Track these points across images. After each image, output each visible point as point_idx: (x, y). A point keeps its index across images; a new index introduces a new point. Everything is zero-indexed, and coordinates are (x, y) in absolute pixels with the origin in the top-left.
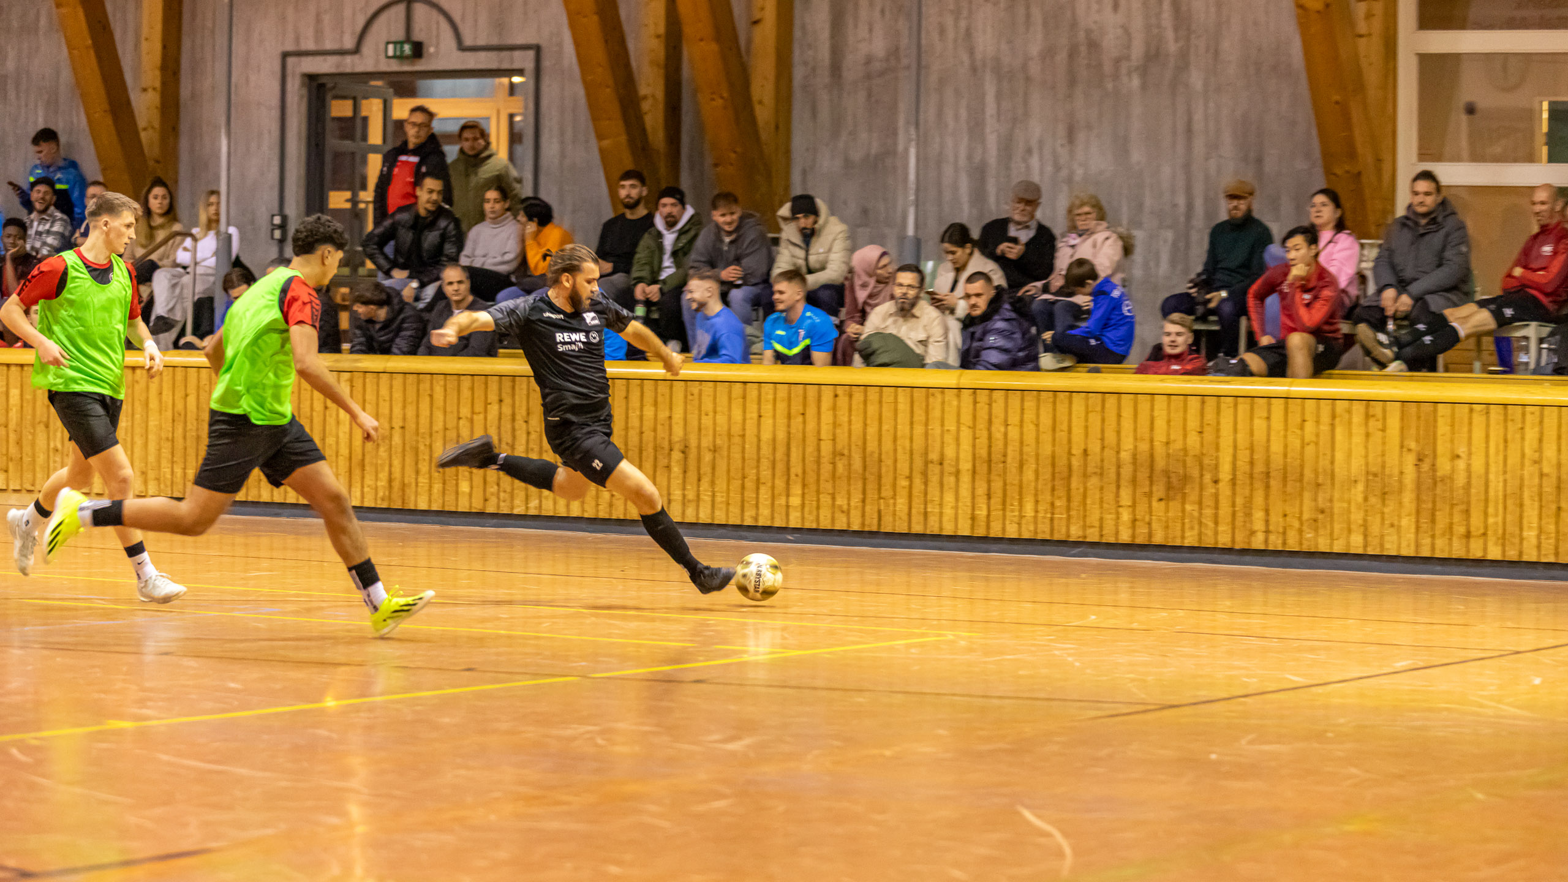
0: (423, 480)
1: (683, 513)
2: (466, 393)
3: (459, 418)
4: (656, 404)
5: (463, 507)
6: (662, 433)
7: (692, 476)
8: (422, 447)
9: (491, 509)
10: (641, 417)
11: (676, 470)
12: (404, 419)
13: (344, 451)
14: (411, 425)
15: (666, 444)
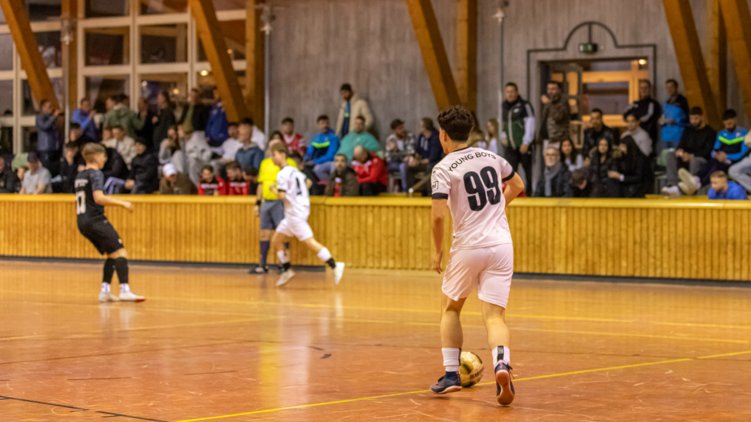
0: (603, 260)
1: (734, 275)
2: (624, 217)
3: (621, 230)
4: (719, 221)
5: (623, 273)
6: (722, 235)
7: (738, 256)
8: (603, 244)
9: (637, 274)
10: (712, 228)
11: (730, 254)
12: (593, 230)
13: (563, 246)
14: (597, 233)
15: (724, 241)
